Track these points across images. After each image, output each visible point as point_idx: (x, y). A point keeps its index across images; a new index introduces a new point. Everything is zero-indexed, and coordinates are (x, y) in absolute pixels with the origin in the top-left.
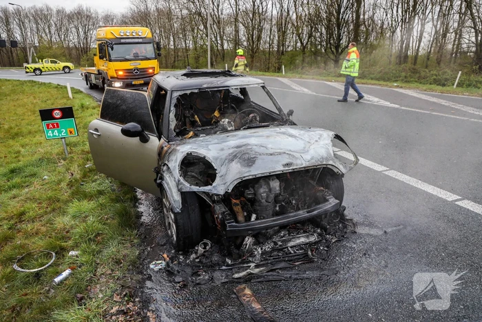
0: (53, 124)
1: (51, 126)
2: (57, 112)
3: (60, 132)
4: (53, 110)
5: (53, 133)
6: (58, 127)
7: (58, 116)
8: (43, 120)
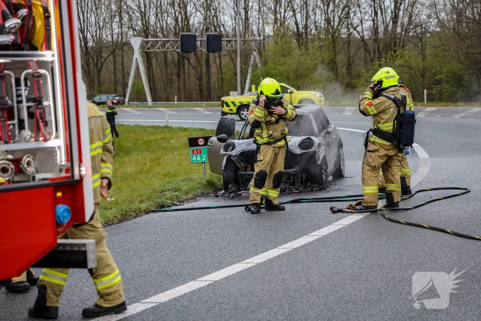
0: (197, 151)
1: (195, 152)
2: (202, 140)
3: (201, 158)
4: (198, 138)
5: (196, 158)
6: (200, 153)
7: (202, 144)
8: (190, 146)
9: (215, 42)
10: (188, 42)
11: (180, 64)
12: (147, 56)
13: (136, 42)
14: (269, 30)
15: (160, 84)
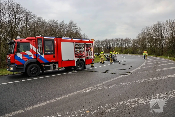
9: (110, 48)
10: (108, 48)
11: (107, 50)
12: (104, 49)
13: (103, 48)
14: (115, 47)
15: (105, 51)
